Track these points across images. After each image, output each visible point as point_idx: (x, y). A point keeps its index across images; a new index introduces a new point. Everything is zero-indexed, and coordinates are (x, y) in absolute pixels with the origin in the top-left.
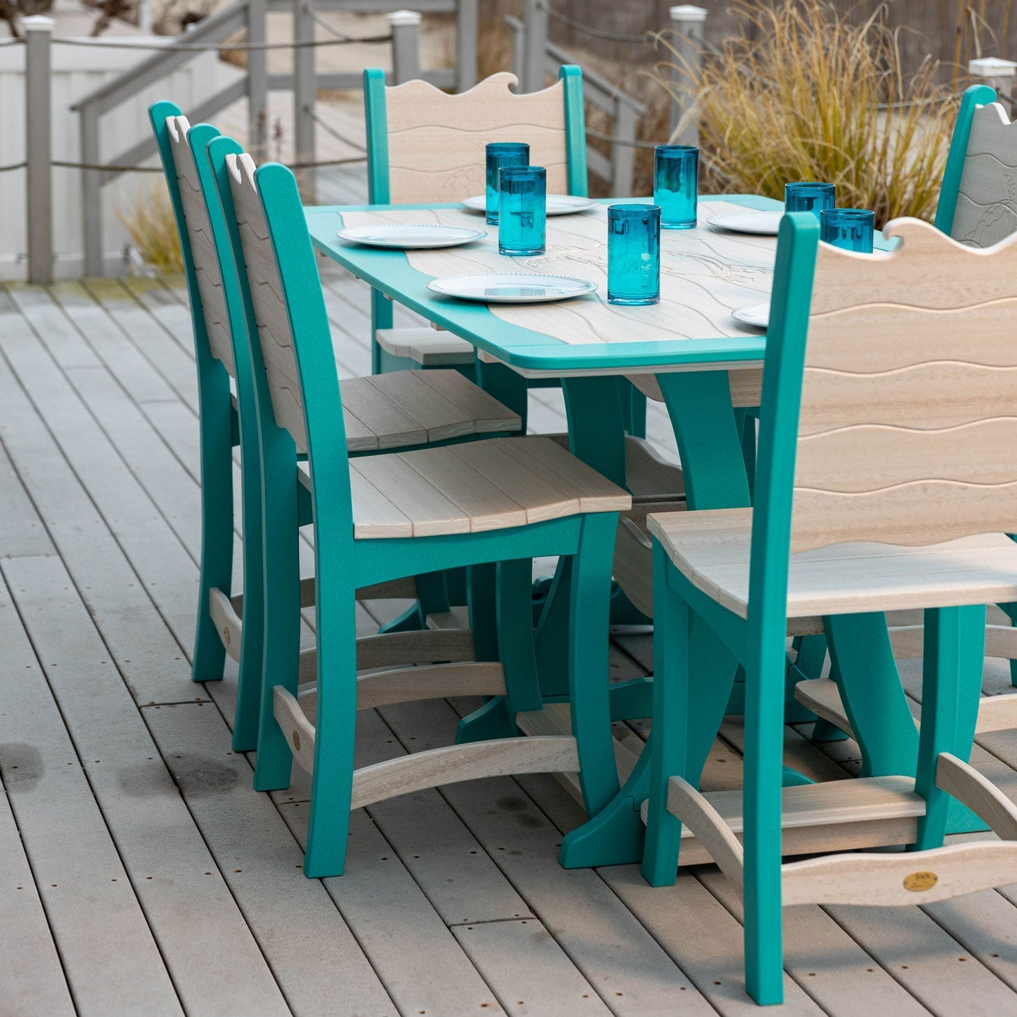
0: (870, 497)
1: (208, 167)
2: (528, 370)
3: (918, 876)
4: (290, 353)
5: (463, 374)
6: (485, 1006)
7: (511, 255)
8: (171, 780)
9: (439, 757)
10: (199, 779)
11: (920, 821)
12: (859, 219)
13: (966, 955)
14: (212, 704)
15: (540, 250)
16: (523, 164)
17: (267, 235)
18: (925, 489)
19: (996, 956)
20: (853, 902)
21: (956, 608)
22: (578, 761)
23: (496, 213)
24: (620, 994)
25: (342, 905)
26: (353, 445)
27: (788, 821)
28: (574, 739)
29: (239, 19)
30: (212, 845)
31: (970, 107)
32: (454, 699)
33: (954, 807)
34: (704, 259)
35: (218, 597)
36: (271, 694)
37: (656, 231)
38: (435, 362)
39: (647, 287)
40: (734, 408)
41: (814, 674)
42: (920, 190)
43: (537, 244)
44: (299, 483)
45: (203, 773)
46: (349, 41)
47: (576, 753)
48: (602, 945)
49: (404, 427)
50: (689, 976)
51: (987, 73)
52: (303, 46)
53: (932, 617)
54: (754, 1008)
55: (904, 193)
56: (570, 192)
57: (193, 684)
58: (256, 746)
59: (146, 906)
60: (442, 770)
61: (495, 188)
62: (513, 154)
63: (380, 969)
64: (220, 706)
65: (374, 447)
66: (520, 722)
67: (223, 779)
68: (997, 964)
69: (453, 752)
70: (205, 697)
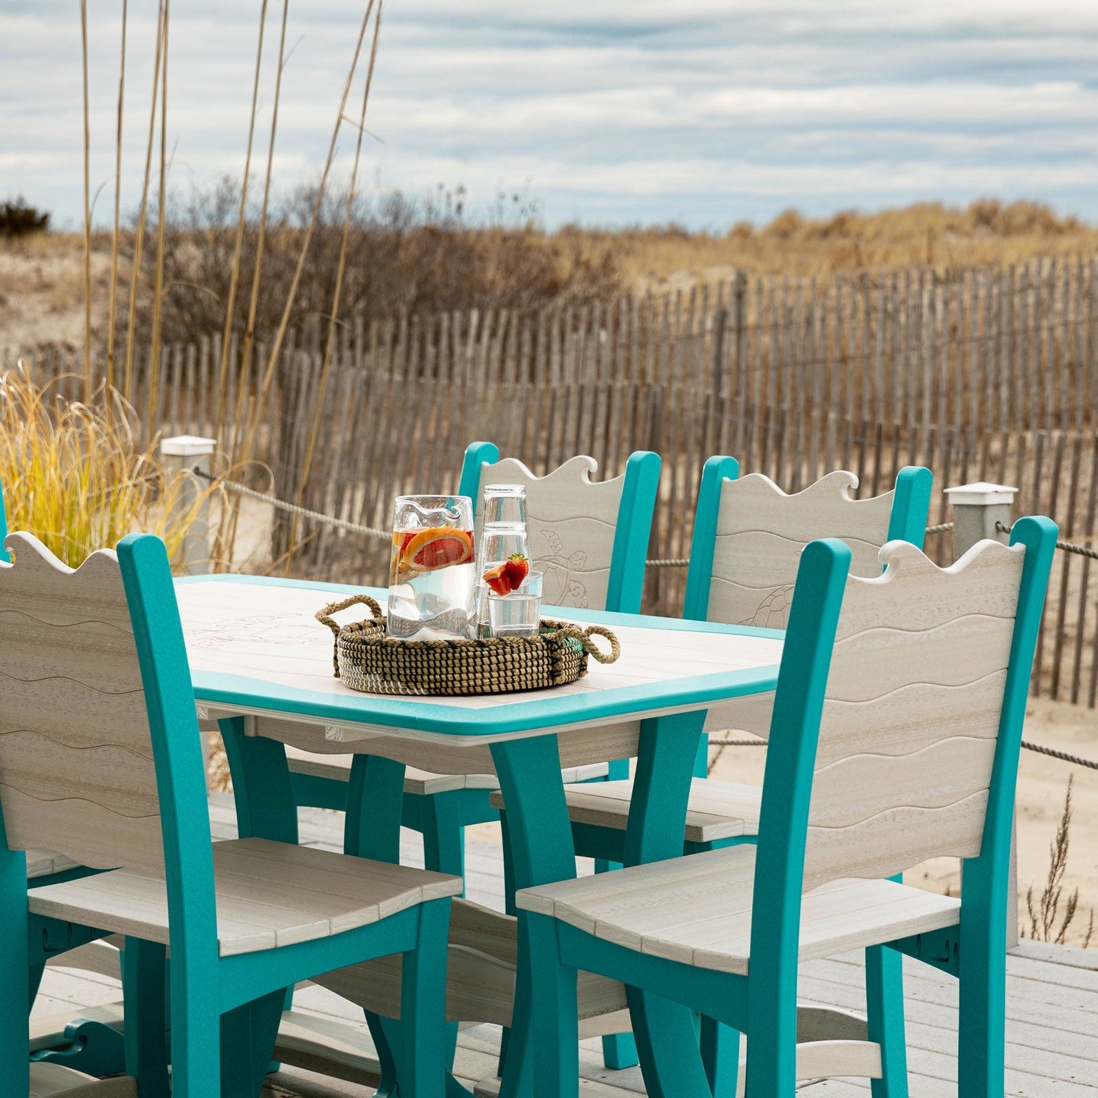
51: (187, 451)
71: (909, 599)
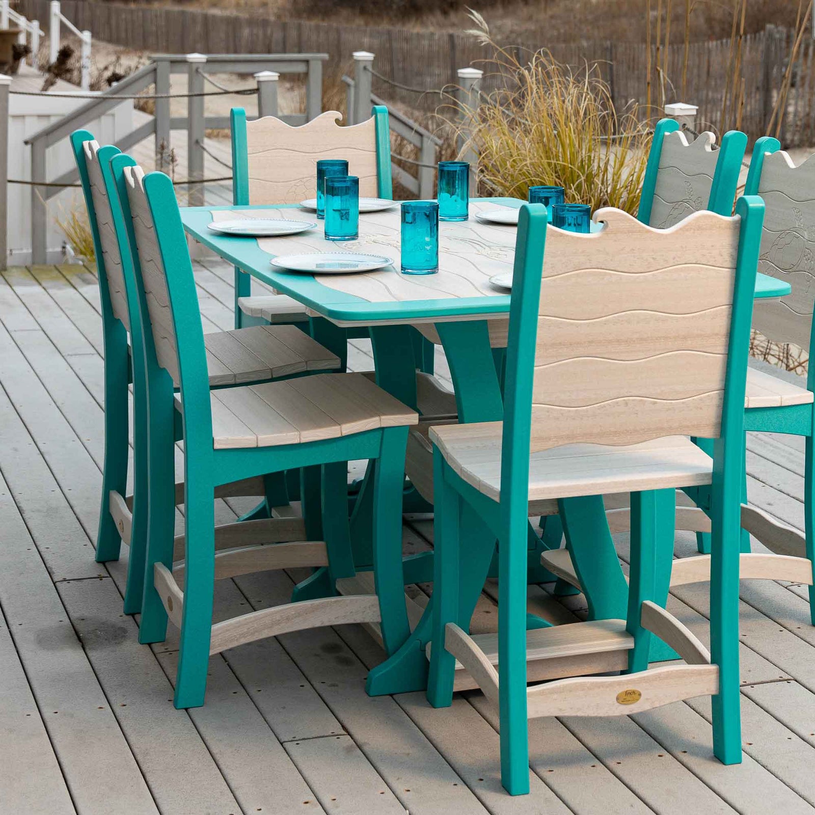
0: (587, 411)
1: (111, 177)
2: (342, 322)
3: (628, 693)
4: (167, 311)
5: (298, 328)
6: (306, 803)
7: (334, 240)
8: (76, 637)
9: (276, 613)
10: (98, 637)
11: (630, 653)
12: (580, 211)
13: (664, 752)
14: (110, 578)
15: (355, 236)
16: (344, 174)
17: (152, 225)
18: (626, 404)
19: (685, 752)
20: (580, 714)
21: (653, 491)
22: (379, 614)
23: (323, 211)
24: (409, 791)
25: (202, 729)
26: (217, 381)
27: (531, 655)
28: (376, 597)
29: (150, 78)
30: (105, 686)
31: (661, 134)
32: (291, 569)
33: (654, 641)
34: (472, 241)
35: (116, 498)
36: (152, 569)
37: (435, 221)
38: (280, 320)
39: (429, 261)
40: (493, 349)
41: (555, 545)
42: (631, 196)
43: (353, 232)
44: (175, 410)
45: (100, 631)
46: (227, 92)
47: (378, 607)
48: (396, 754)
49: (256, 367)
50: (460, 775)
51: (677, 113)
52: (195, 96)
53: (636, 498)
54: (508, 797)
55: (620, 198)
56: (379, 196)
57: (97, 564)
58: (140, 610)
59: (52, 734)
60: (278, 623)
61: (323, 193)
62: (336, 168)
63: (229, 778)
64: (115, 580)
65: (232, 382)
66: (338, 587)
67: (116, 635)
68: (685, 758)
69: (287, 609)
70: (105, 574)
71: (622, 250)
